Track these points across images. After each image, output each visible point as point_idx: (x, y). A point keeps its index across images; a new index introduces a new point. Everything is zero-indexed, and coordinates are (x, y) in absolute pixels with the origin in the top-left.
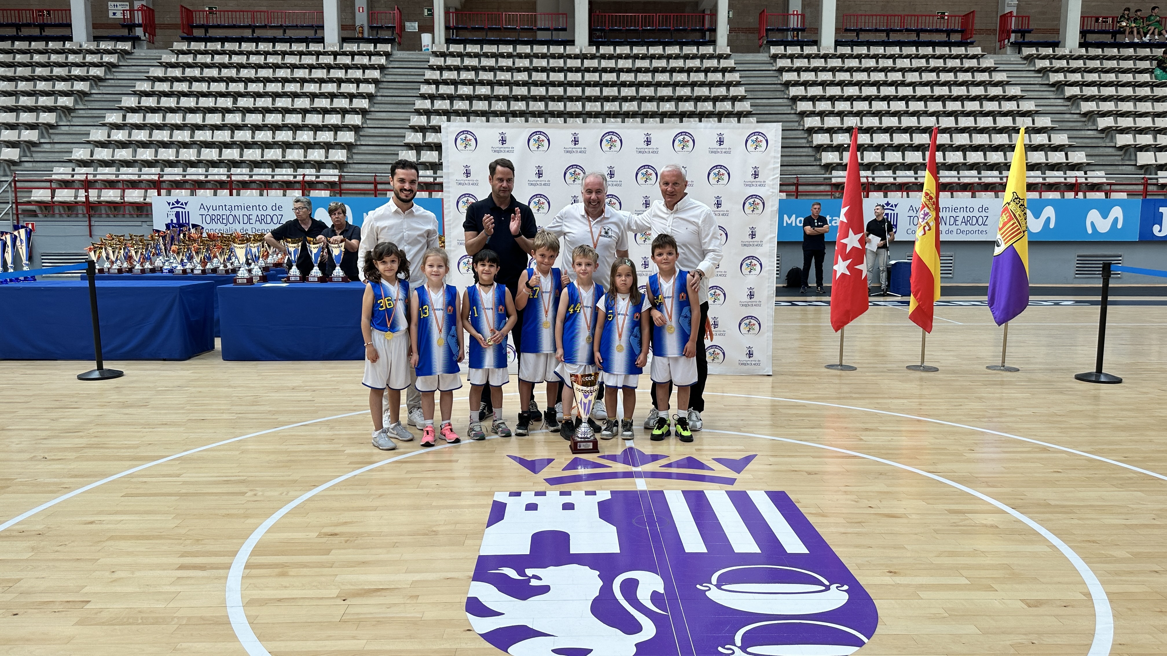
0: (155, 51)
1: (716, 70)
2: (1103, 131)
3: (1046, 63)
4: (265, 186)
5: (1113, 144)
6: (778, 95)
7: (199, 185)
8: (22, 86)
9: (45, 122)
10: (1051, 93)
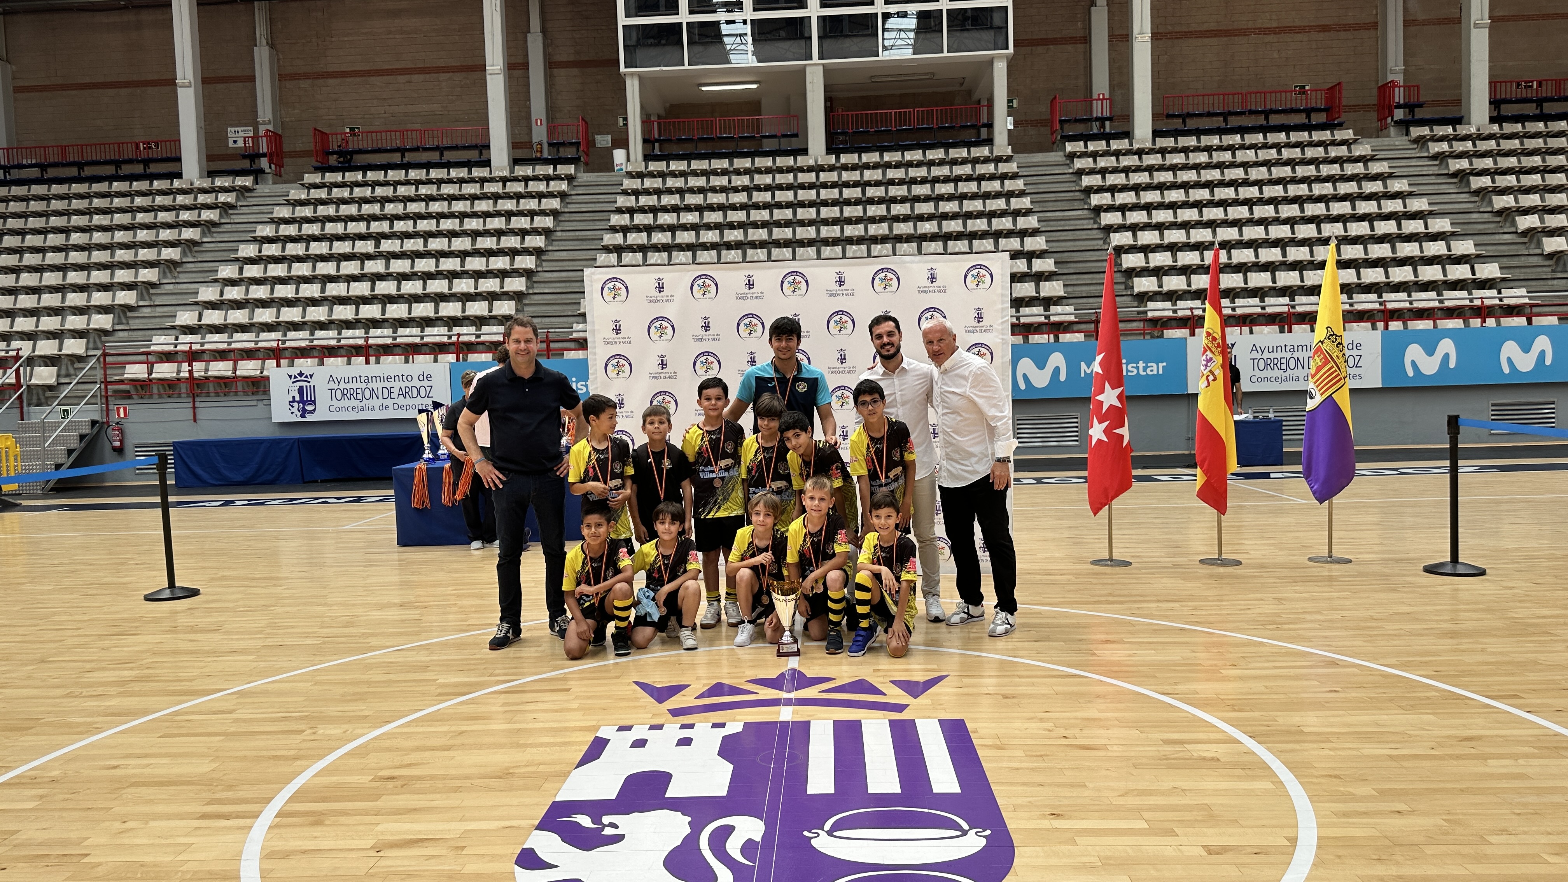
0: (281, 186)
1: (992, 177)
2: (1525, 233)
3: (1444, 147)
4: (411, 350)
5: (1538, 251)
6: (1076, 205)
7: (331, 351)
8: (120, 236)
9: (145, 280)
10: (1452, 186)
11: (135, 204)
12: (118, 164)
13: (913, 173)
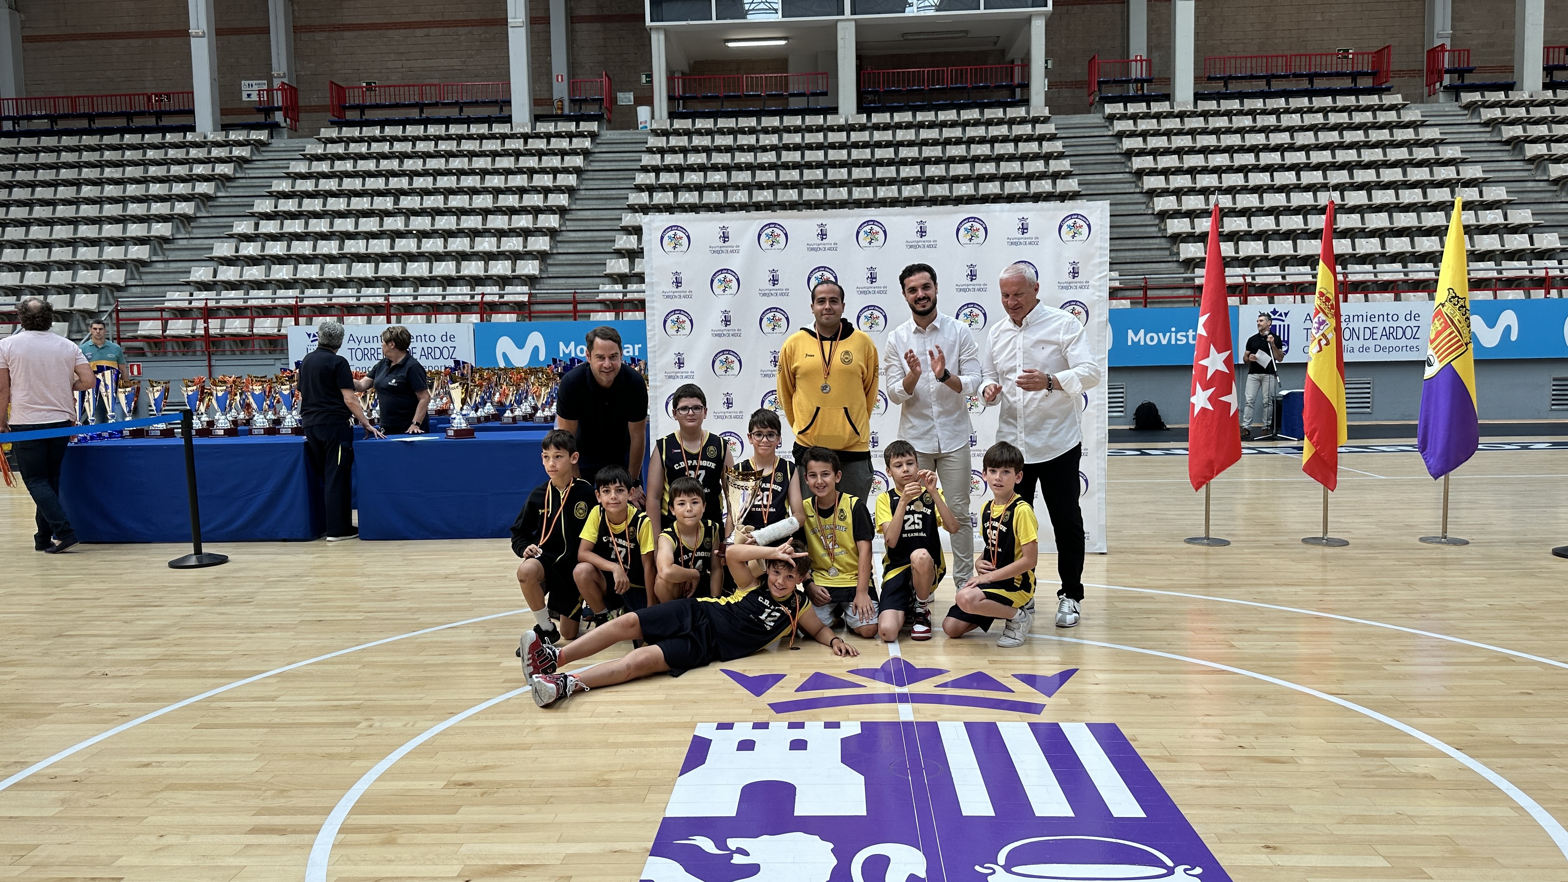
0: (297, 140)
1: (1029, 139)
3: (1497, 113)
4: (433, 310)
6: (1117, 168)
7: (350, 310)
9: (158, 235)
10: (1505, 154)
11: (148, 157)
12: (129, 116)
13: (948, 133)
